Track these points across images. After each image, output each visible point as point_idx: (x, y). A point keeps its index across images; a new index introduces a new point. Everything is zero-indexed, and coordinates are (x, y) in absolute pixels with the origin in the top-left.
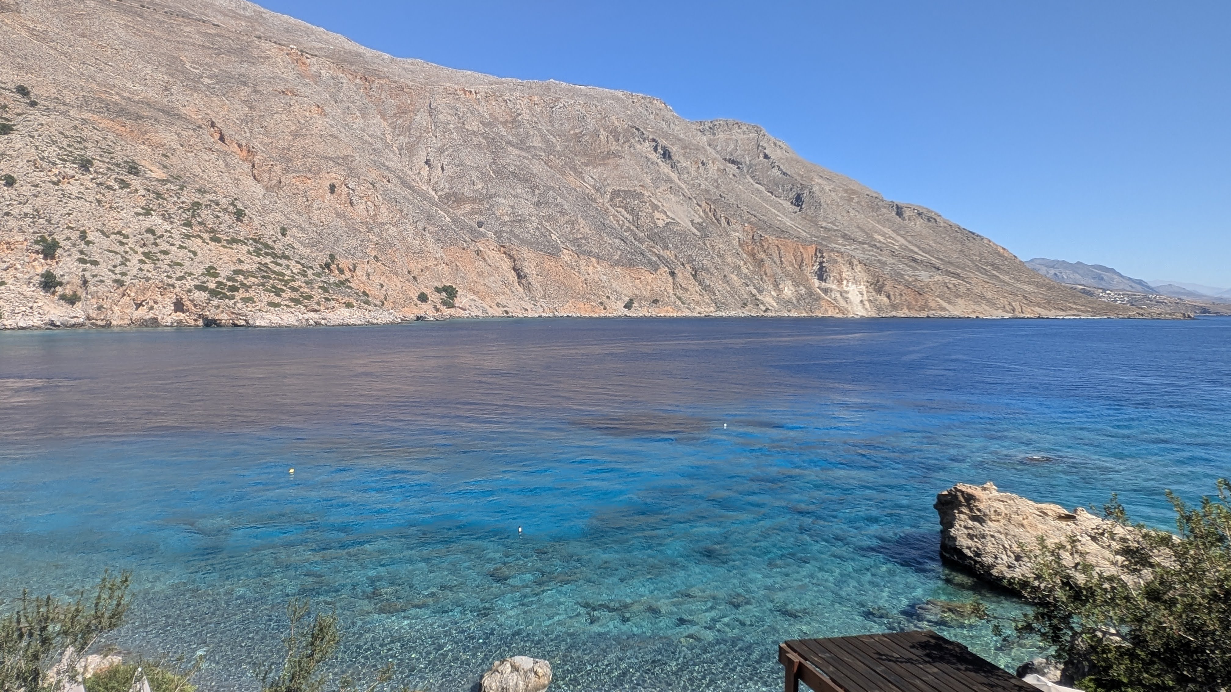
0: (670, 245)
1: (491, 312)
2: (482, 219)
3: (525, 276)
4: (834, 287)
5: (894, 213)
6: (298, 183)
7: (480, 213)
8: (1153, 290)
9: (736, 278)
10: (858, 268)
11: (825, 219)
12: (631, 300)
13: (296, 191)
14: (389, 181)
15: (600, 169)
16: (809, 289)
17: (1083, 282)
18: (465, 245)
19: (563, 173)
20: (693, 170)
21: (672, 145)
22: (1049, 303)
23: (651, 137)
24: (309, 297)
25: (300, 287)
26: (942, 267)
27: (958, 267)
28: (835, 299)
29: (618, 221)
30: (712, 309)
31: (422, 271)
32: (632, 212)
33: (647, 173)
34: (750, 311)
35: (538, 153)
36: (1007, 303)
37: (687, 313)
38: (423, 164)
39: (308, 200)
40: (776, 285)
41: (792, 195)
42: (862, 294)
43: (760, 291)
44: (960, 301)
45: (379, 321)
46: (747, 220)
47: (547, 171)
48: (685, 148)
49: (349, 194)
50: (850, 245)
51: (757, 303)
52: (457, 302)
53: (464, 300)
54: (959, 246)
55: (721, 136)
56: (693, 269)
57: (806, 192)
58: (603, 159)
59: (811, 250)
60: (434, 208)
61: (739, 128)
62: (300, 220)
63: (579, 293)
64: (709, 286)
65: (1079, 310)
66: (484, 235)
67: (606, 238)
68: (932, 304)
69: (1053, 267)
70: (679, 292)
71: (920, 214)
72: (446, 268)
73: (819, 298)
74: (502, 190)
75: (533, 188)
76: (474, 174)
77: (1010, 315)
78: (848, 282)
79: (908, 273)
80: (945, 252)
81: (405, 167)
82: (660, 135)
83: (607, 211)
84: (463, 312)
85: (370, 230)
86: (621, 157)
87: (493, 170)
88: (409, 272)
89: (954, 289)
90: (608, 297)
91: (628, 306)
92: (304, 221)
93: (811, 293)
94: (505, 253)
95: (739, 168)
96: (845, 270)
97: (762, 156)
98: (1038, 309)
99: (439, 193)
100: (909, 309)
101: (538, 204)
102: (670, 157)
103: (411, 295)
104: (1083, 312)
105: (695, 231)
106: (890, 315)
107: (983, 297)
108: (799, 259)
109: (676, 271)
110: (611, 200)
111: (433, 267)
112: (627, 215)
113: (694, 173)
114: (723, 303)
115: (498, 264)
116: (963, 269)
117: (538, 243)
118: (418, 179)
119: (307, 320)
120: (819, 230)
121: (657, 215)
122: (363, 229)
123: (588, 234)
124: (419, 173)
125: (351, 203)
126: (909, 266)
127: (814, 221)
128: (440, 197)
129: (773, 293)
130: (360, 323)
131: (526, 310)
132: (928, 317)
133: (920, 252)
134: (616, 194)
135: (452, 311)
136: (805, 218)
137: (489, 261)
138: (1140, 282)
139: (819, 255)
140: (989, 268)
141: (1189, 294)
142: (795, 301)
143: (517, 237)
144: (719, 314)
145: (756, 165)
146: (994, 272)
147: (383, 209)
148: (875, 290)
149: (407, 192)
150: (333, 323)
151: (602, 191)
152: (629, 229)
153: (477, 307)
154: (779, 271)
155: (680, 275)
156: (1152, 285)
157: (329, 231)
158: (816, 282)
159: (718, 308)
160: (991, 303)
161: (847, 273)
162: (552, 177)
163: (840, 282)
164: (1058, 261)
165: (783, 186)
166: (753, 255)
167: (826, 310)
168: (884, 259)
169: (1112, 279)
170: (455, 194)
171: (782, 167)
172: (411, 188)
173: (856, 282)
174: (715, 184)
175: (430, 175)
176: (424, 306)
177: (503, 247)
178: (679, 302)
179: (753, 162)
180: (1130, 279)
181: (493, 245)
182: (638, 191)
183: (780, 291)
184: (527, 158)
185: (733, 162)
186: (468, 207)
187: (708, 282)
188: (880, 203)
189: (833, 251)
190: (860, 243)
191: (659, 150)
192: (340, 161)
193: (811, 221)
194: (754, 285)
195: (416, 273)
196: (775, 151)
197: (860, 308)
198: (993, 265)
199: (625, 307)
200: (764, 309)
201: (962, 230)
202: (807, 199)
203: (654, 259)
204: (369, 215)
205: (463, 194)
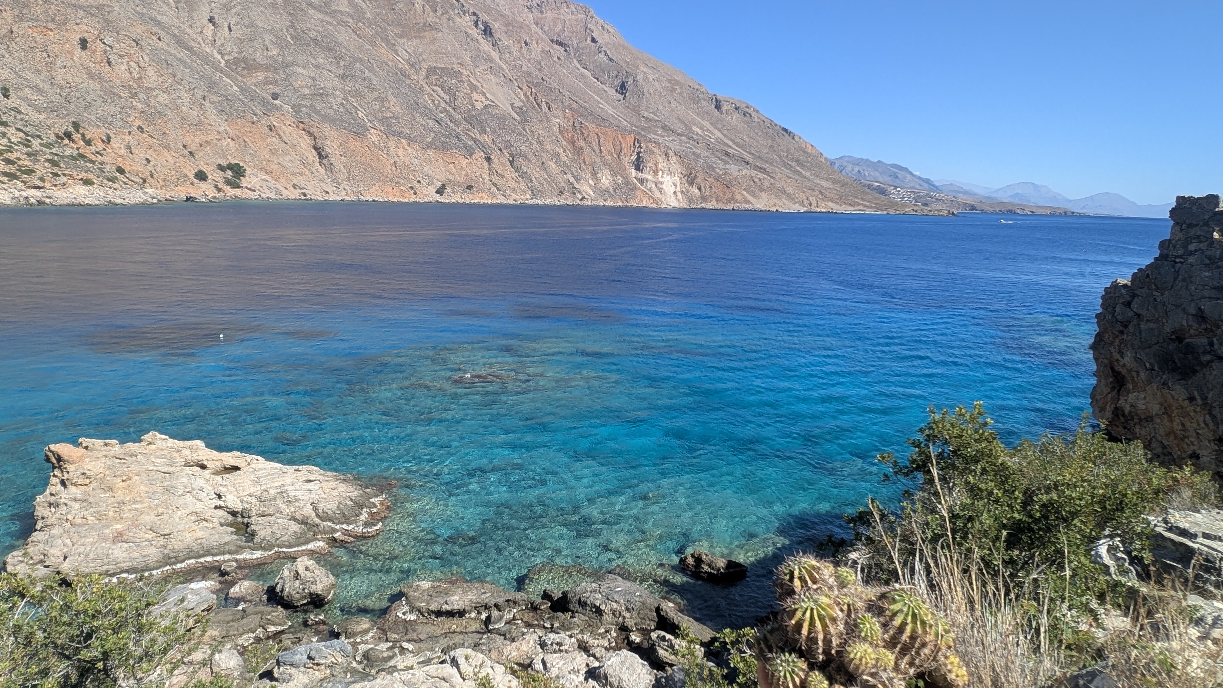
0: (488, 129)
1: (286, 194)
2: (277, 90)
3: (327, 156)
4: (650, 177)
5: (713, 106)
6: (35, 35)
7: (276, 83)
8: (937, 189)
9: (554, 166)
10: (674, 159)
11: (647, 109)
12: (443, 185)
13: (33, 44)
14: (159, 39)
15: (415, 42)
16: (626, 179)
17: (878, 179)
18: (255, 119)
19: (373, 44)
20: (515, 49)
21: (494, 21)
22: (841, 199)
23: (471, 10)
24: (30, 172)
25: (19, 159)
26: (751, 161)
27: (767, 162)
28: (650, 190)
29: (433, 101)
30: (528, 196)
31: (201, 145)
32: (448, 91)
33: (466, 50)
34: (566, 199)
35: (345, 19)
36: (805, 198)
37: (502, 200)
38: (205, 21)
39: (49, 56)
40: (594, 174)
41: (617, 82)
42: (676, 186)
43: (577, 180)
44: (763, 195)
45: (124, 202)
46: (568, 106)
47: (355, 40)
48: (507, 25)
49: (105, 52)
50: (668, 136)
51: (574, 191)
52: (244, 182)
53: (254, 180)
54: (770, 142)
55: (549, 15)
56: (511, 155)
57: (630, 80)
58: (419, 30)
59: (630, 139)
60: (218, 74)
61: (568, 7)
62: (37, 80)
63: (387, 177)
64: (526, 173)
65: (865, 206)
66: (278, 108)
67: (419, 119)
68: (738, 197)
69: (858, 164)
70: (495, 179)
71: (737, 109)
72: (232, 144)
73: (635, 188)
74: (302, 58)
75: (338, 59)
76: (268, 38)
77: (805, 209)
78: (663, 173)
79: (719, 167)
80: (757, 146)
81: (183, 23)
82: (482, 9)
83: (421, 88)
84: (251, 193)
85: (134, 95)
86: (438, 30)
87: (290, 34)
88: (184, 146)
89: (759, 183)
90: (419, 182)
91: (440, 191)
92: (44, 81)
93: (627, 183)
94: (304, 130)
95: (566, 50)
96: (661, 161)
97: (589, 39)
98: (831, 204)
99: (226, 57)
100: (717, 201)
101: (343, 77)
102: (491, 34)
103: (186, 172)
104: (868, 207)
105: (515, 115)
106: (699, 207)
107: (783, 191)
108: (618, 148)
109: (492, 157)
110: (427, 77)
111: (215, 141)
112: (443, 95)
113: (515, 54)
114: (539, 191)
115: (295, 142)
116: (771, 164)
117: (343, 121)
118: (200, 39)
119: (27, 198)
120: (640, 120)
121: (475, 96)
122: (125, 94)
123: (398, 113)
124: (201, 32)
125: (109, 63)
126: (721, 160)
127: (636, 111)
128: (227, 62)
129: (590, 181)
130: (97, 202)
131: (327, 193)
132: (733, 209)
133: (734, 146)
134: (432, 71)
135: (238, 192)
136: (628, 107)
137: (285, 139)
138: (927, 181)
139: (637, 145)
140: (794, 164)
141: (966, 193)
142: (611, 191)
143: (318, 112)
144: (535, 201)
145: (582, 49)
146: (798, 168)
147: (151, 72)
148: (687, 181)
149: (183, 54)
150: (59, 202)
151: (417, 67)
152: (445, 110)
153: (269, 188)
154: (598, 160)
155: (496, 161)
156: (937, 184)
157: (78, 94)
158: (633, 172)
159: (534, 196)
160: (790, 197)
161: (662, 164)
162: (360, 48)
163: (656, 173)
164: (862, 159)
165: (609, 72)
166: (573, 143)
167: (641, 200)
168: (699, 152)
169: (905, 178)
170: (245, 60)
171: (608, 52)
172: (189, 49)
173: (670, 173)
174: (538, 66)
175: (214, 34)
176: (203, 185)
177: (302, 122)
178: (494, 189)
179: (581, 45)
180: (920, 178)
181: (290, 120)
182: (456, 69)
183: (598, 180)
184: (331, 24)
185: (561, 44)
186: (261, 76)
187: (525, 169)
188: (701, 96)
189: (650, 141)
190: (678, 134)
191: (480, 26)
192: (94, 11)
193: (634, 111)
194: (572, 174)
195: (193, 148)
196: (603, 35)
197: (673, 199)
198: (797, 161)
199: (437, 192)
200: (580, 197)
201: (773, 125)
202: (631, 87)
203: (470, 143)
204: (133, 78)
205: (254, 60)
